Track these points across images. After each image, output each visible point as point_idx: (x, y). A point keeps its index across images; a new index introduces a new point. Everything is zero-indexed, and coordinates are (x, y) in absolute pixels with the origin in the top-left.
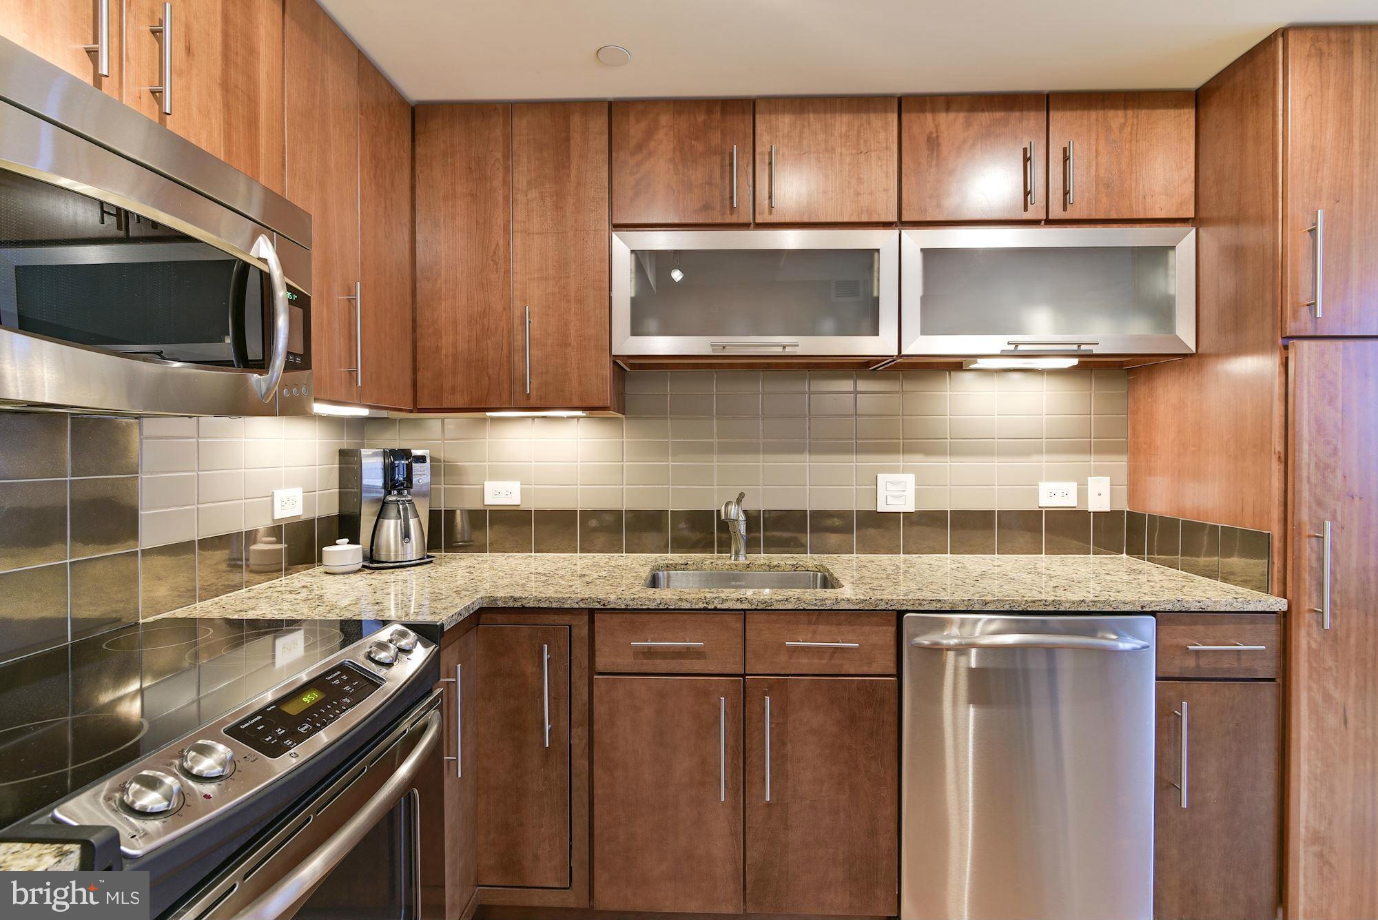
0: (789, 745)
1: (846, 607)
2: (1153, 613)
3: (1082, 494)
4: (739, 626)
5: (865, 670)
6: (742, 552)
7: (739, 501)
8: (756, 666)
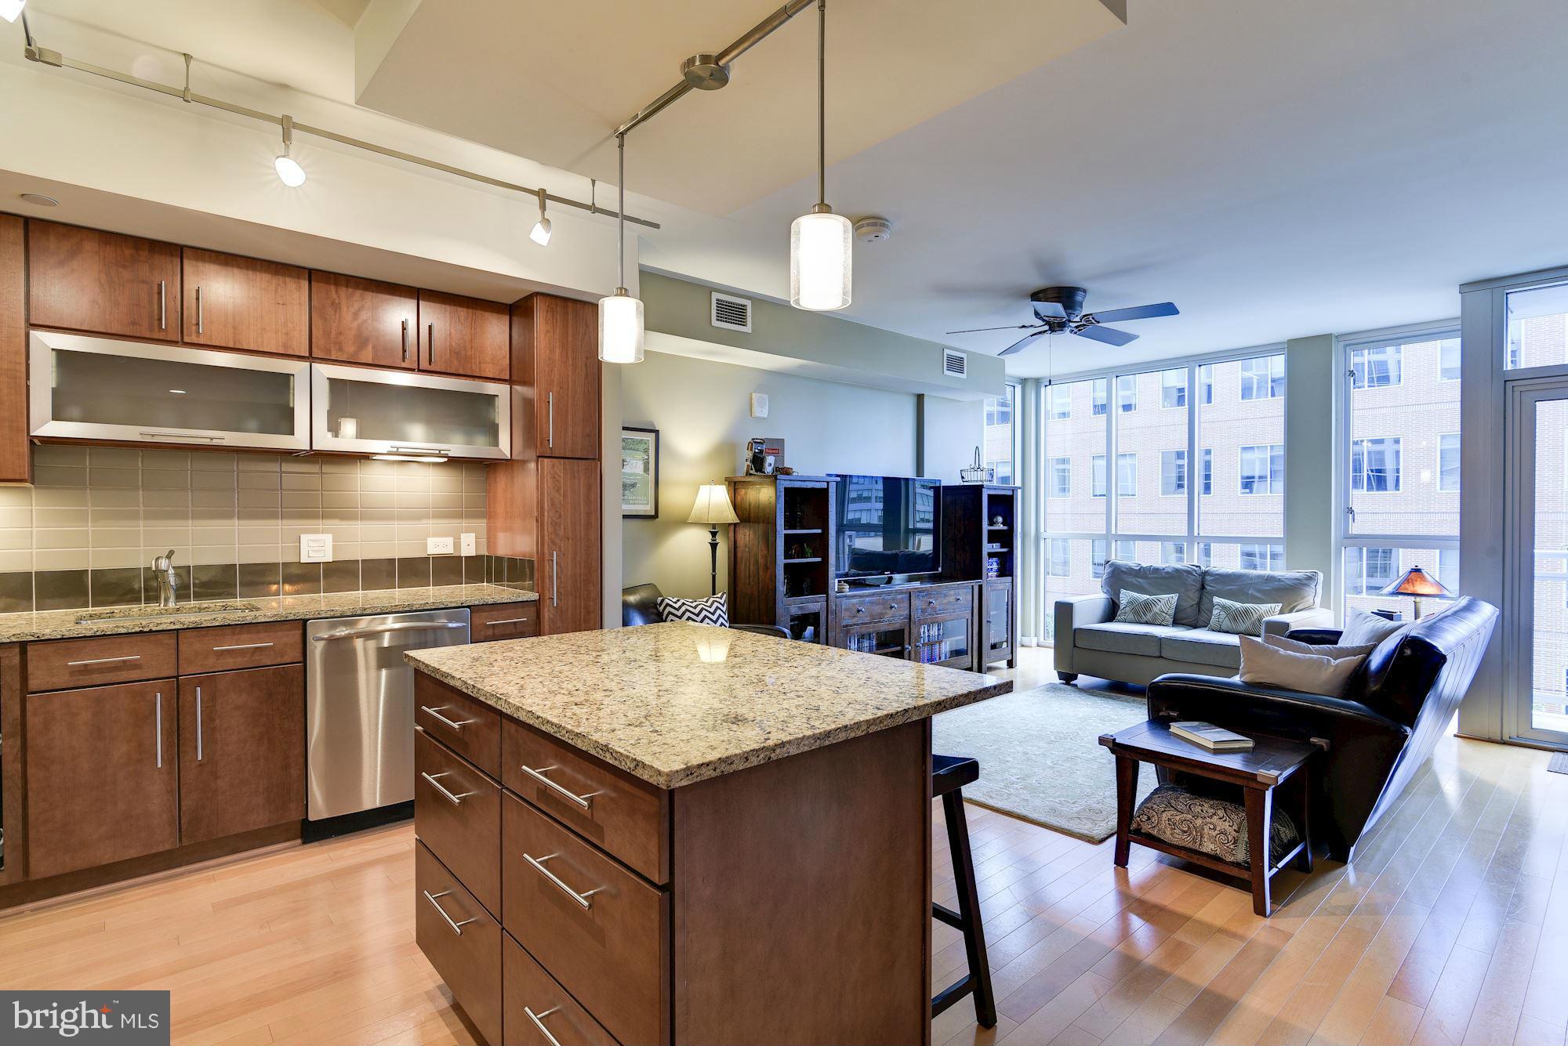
0: (218, 721)
1: (263, 620)
2: (468, 607)
3: (457, 545)
4: (173, 642)
5: (279, 661)
6: (172, 599)
7: (169, 557)
8: (187, 669)
